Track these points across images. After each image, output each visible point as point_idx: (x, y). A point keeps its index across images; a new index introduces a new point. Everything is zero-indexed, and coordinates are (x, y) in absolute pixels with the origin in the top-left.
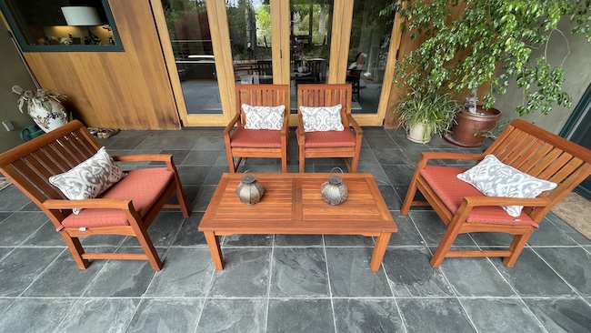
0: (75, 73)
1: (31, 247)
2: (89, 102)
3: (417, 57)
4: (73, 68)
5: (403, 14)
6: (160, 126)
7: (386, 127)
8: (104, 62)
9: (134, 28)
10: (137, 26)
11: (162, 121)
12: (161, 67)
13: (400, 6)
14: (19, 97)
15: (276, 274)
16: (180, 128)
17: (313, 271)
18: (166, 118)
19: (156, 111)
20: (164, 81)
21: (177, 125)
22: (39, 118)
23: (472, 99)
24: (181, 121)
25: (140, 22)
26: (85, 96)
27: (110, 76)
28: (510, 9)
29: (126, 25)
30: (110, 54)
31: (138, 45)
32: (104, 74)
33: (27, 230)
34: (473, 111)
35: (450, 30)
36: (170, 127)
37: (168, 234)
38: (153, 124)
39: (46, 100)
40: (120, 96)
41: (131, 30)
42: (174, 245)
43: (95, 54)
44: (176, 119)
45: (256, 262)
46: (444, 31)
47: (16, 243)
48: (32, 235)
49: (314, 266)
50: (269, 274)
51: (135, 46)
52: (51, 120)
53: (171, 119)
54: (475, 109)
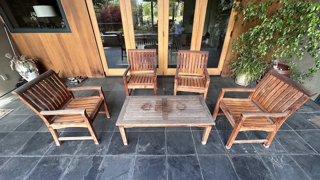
0: (42, 45)
1: (21, 156)
2: (51, 62)
3: (247, 37)
4: (41, 42)
5: (237, 10)
6: (92, 76)
7: (222, 76)
8: (59, 39)
9: (77, 19)
10: (78, 18)
11: (94, 73)
12: (93, 42)
13: (236, 4)
14: (10, 60)
15: (170, 174)
16: (104, 77)
17: (193, 172)
18: (96, 71)
19: (90, 67)
20: (95, 50)
21: (102, 75)
22: (22, 72)
23: (275, 61)
24: (105, 73)
25: (80, 15)
26: (48, 58)
27: (63, 47)
28: (314, 9)
29: (72, 16)
30: (63, 35)
31: (79, 28)
32: (59, 46)
33: (19, 145)
34: (275, 67)
35: (270, 21)
36: (98, 76)
37: (103, 147)
38: (89, 74)
39: (26, 62)
40: (69, 59)
41: (75, 19)
42: (107, 154)
43: (54, 34)
44: (102, 72)
45: (158, 166)
46: (266, 22)
47: (12, 153)
48: (21, 149)
49: (192, 169)
50: (166, 174)
51: (78, 29)
52: (29, 73)
53: (99, 72)
54: (277, 66)
